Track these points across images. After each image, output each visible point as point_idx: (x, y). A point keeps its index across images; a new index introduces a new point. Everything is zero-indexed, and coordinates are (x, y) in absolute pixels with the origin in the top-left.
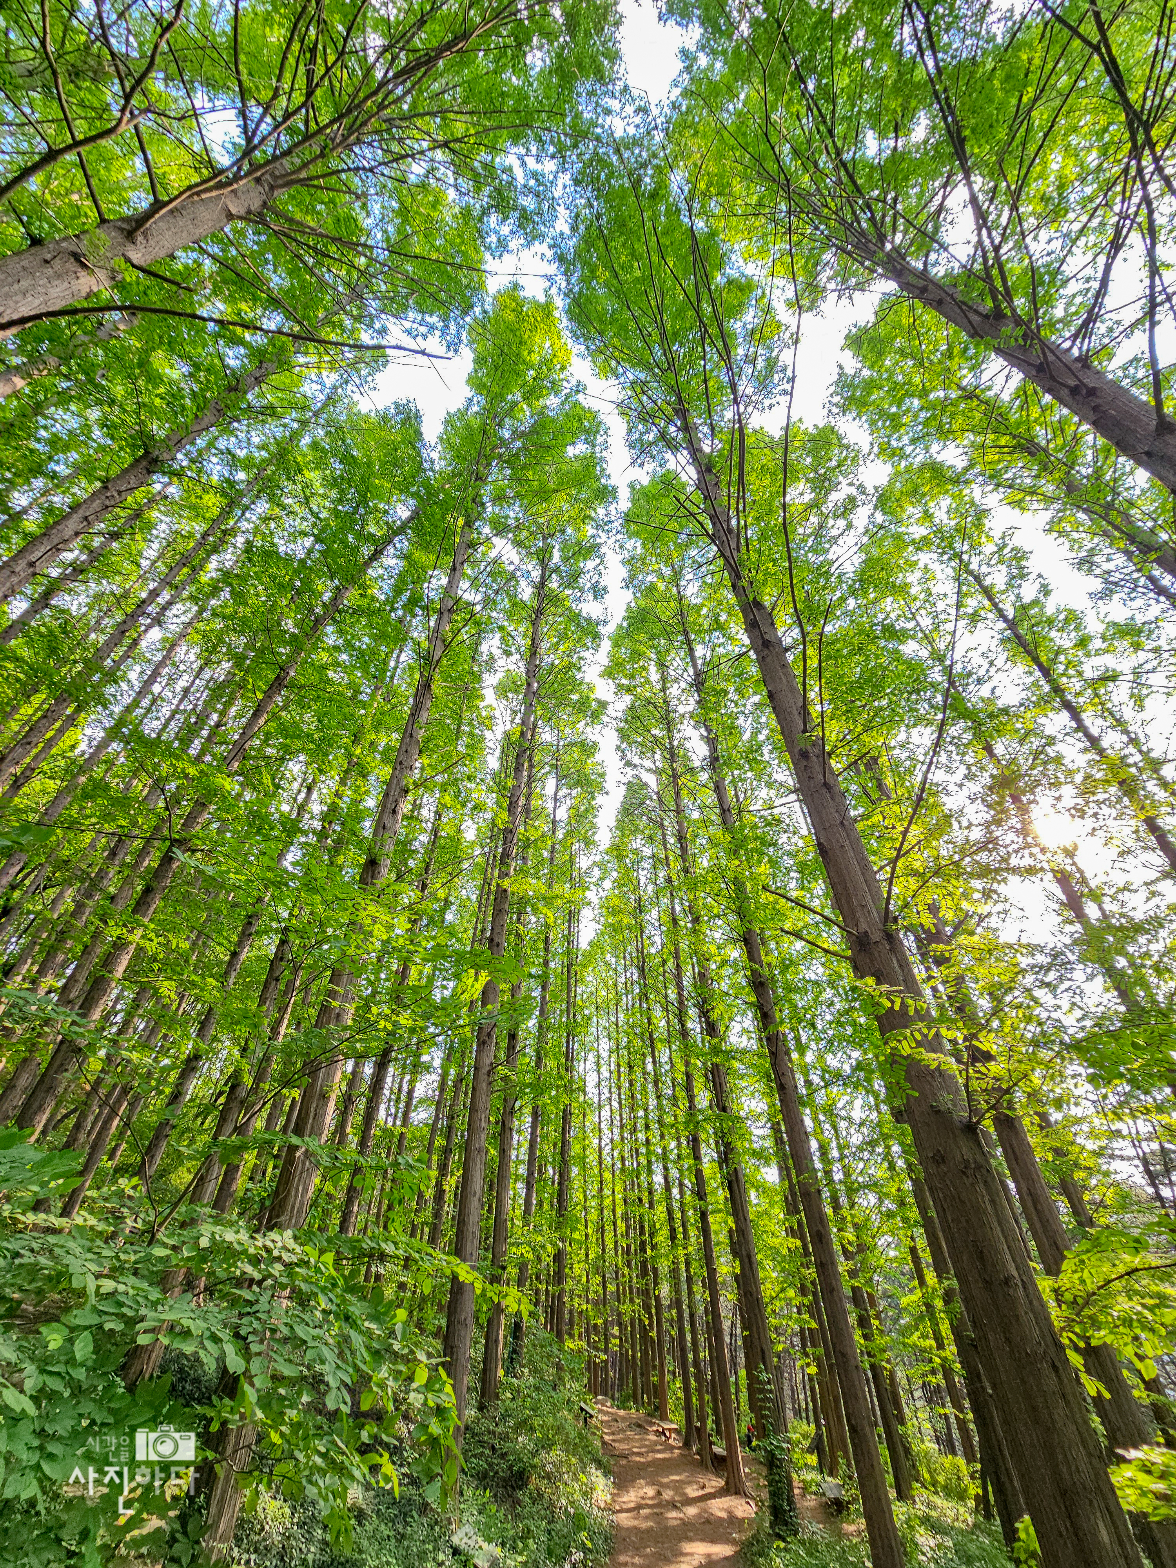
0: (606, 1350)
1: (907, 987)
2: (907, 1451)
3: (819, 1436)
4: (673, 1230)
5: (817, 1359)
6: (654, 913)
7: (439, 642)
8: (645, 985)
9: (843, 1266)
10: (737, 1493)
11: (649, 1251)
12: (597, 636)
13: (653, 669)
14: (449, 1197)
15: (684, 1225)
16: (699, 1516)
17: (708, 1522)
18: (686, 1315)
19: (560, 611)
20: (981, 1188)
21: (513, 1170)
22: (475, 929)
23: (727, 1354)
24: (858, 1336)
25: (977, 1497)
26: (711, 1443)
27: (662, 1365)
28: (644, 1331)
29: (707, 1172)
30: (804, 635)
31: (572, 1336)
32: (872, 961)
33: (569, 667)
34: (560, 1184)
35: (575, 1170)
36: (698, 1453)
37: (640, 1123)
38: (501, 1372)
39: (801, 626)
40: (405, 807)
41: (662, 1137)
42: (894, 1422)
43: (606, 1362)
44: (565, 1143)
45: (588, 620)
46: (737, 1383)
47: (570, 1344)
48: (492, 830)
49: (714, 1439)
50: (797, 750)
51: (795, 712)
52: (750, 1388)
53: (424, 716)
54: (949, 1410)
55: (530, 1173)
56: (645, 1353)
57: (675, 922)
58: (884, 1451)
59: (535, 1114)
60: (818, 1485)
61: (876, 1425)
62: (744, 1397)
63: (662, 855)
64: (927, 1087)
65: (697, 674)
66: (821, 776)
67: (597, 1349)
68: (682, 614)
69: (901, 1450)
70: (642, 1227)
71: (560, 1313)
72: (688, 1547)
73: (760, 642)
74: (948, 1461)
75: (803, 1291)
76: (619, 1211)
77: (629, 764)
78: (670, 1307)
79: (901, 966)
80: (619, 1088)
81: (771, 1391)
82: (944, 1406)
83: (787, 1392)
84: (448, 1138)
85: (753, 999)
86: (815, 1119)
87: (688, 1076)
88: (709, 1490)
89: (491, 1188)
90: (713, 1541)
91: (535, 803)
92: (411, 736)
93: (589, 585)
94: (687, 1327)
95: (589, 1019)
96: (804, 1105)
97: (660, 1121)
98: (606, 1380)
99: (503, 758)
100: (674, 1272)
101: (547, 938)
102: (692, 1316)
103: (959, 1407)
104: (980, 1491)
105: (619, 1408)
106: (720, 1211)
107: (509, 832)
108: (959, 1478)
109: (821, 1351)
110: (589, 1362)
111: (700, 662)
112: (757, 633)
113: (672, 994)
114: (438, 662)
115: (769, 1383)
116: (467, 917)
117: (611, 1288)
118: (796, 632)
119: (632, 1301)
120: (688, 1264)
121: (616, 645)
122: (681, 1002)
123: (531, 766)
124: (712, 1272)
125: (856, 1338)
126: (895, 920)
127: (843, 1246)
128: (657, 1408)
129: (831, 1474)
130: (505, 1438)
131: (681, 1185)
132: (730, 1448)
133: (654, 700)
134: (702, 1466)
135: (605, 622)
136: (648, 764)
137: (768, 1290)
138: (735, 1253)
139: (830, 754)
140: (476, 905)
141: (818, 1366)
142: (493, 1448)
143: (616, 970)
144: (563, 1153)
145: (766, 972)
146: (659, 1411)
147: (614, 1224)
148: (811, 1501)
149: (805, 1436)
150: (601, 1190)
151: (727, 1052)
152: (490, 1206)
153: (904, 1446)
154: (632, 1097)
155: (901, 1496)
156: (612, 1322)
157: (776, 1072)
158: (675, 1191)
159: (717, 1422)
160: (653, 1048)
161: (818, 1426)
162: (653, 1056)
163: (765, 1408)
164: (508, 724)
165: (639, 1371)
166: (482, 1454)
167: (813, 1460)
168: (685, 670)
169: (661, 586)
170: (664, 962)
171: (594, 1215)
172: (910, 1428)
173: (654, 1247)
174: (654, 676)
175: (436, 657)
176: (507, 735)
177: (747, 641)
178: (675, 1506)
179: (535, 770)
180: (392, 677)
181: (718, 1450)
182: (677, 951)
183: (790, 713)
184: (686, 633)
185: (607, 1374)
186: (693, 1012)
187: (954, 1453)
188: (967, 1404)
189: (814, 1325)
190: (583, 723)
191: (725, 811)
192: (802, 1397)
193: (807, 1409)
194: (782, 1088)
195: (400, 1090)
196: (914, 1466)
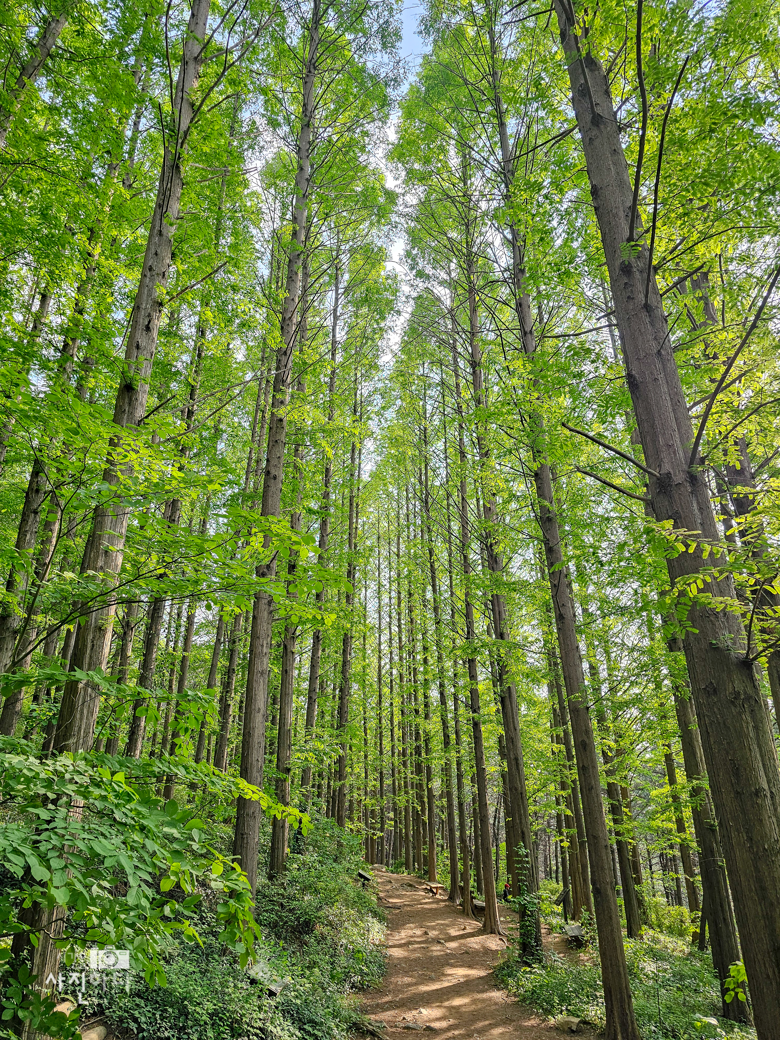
0: (382, 830)
1: (704, 530)
2: (640, 903)
3: (566, 893)
4: (446, 736)
5: (570, 838)
6: (440, 445)
7: (185, 106)
8: (429, 518)
9: (601, 767)
10: (492, 932)
11: (423, 754)
12: (385, 102)
13: (452, 151)
14: (233, 710)
15: (457, 733)
16: (459, 948)
17: (467, 953)
18: (455, 802)
19: (338, 64)
20: (747, 717)
21: (295, 685)
22: (250, 459)
23: (491, 831)
24: (608, 820)
25: (695, 934)
26: (473, 898)
27: (432, 841)
28: (417, 816)
29: (481, 687)
30: (645, 108)
31: (351, 819)
32: (671, 503)
33: (350, 146)
34: (340, 698)
35: (355, 687)
36: (460, 905)
37: (419, 646)
38: (287, 850)
39: (643, 96)
40: (162, 321)
41: (440, 658)
42: (631, 882)
43: (381, 838)
44: (345, 663)
45: (374, 78)
46: (497, 853)
47: (349, 825)
48: (263, 351)
49: (475, 895)
50: (618, 263)
51: (622, 214)
52: (509, 857)
53: (175, 207)
54: (682, 875)
55: (311, 690)
56: (417, 832)
57: (463, 455)
58: (620, 901)
59: (316, 638)
60: (561, 928)
61: (616, 884)
62: (503, 864)
63: (452, 381)
64: (709, 626)
65: (507, 160)
66: (642, 297)
67: (374, 829)
68: (494, 75)
69: (635, 902)
70: (418, 734)
71: (341, 802)
72: (449, 971)
73: (589, 117)
74: (674, 910)
75: (563, 786)
76: (396, 721)
77: (421, 274)
78: (441, 796)
79: (700, 509)
80: (399, 614)
81: (527, 862)
82: (676, 872)
83: (541, 859)
84: (231, 659)
85: (540, 533)
86: (590, 645)
87: (468, 605)
88: (469, 930)
89: (274, 703)
90: (470, 967)
91: (312, 320)
92: (160, 233)
93: (375, 27)
94: (456, 812)
95: (371, 550)
96: (581, 633)
97: (438, 644)
98: (382, 850)
99: (275, 264)
100: (446, 769)
101: (327, 470)
102: (461, 805)
103: (689, 871)
104: (698, 930)
105: (392, 872)
106: (491, 721)
107: (283, 353)
108: (682, 921)
109: (574, 831)
110: (367, 839)
111: (511, 142)
112: (587, 105)
113: (456, 526)
114: (186, 133)
115: (527, 856)
116: (240, 446)
117: (388, 782)
118: (633, 105)
119: (406, 793)
120: (459, 764)
121: (409, 114)
122: (465, 535)
123: (306, 275)
124: (481, 772)
125: (607, 821)
126: (702, 460)
127: (603, 752)
128: (426, 872)
129: (573, 919)
130: (292, 898)
131: (456, 699)
132: (489, 900)
133: (453, 193)
134: (464, 913)
135: (396, 81)
136: (443, 275)
137: (530, 785)
138: (502, 754)
139: (656, 269)
140: (249, 433)
141: (571, 842)
142: (282, 905)
143: (398, 501)
144: (344, 672)
145: (554, 508)
146: (429, 874)
147: (392, 731)
148: (555, 938)
149: (553, 892)
150: (380, 702)
151: (508, 584)
152: (274, 717)
153: (638, 899)
154: (412, 621)
155: (631, 934)
156: (388, 808)
157: (556, 602)
158: (450, 704)
159: (478, 881)
160: (433, 578)
161: (565, 885)
162: (434, 586)
163: (522, 874)
164: (277, 220)
165: (411, 845)
166: (272, 910)
167: (559, 909)
168: (492, 153)
169: (470, 32)
170: (449, 495)
171: (373, 724)
172: (644, 888)
173: (428, 751)
174: (454, 161)
175: (184, 127)
176: (276, 235)
177: (572, 114)
178: (439, 942)
179: (311, 279)
180: (131, 153)
181: (480, 902)
182: (463, 485)
183: (616, 215)
184: (497, 102)
185: (382, 847)
186: (475, 546)
187: (680, 904)
188: (697, 870)
189: (569, 812)
190: (367, 223)
191: (525, 333)
192: (553, 862)
193: (557, 871)
194: (561, 618)
195: (179, 615)
196: (644, 913)
